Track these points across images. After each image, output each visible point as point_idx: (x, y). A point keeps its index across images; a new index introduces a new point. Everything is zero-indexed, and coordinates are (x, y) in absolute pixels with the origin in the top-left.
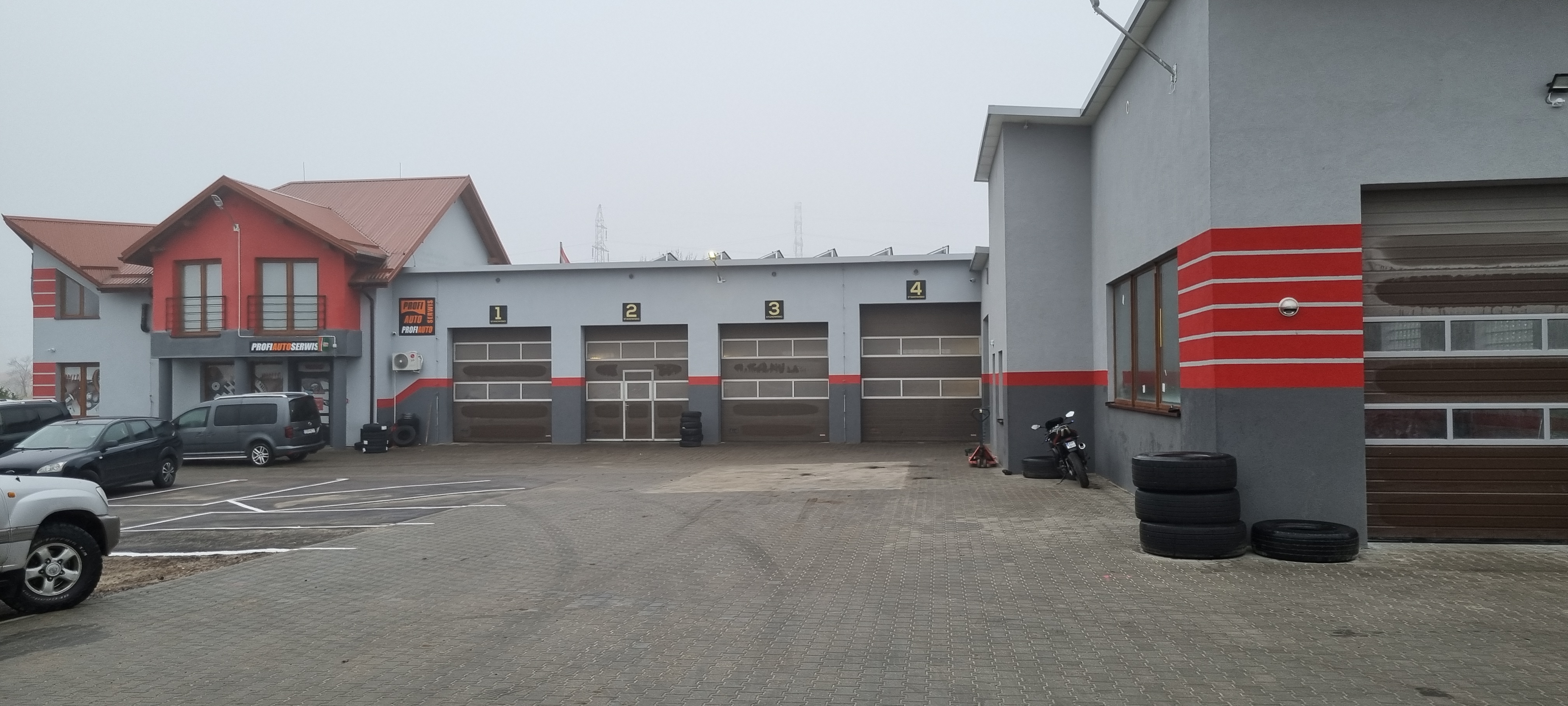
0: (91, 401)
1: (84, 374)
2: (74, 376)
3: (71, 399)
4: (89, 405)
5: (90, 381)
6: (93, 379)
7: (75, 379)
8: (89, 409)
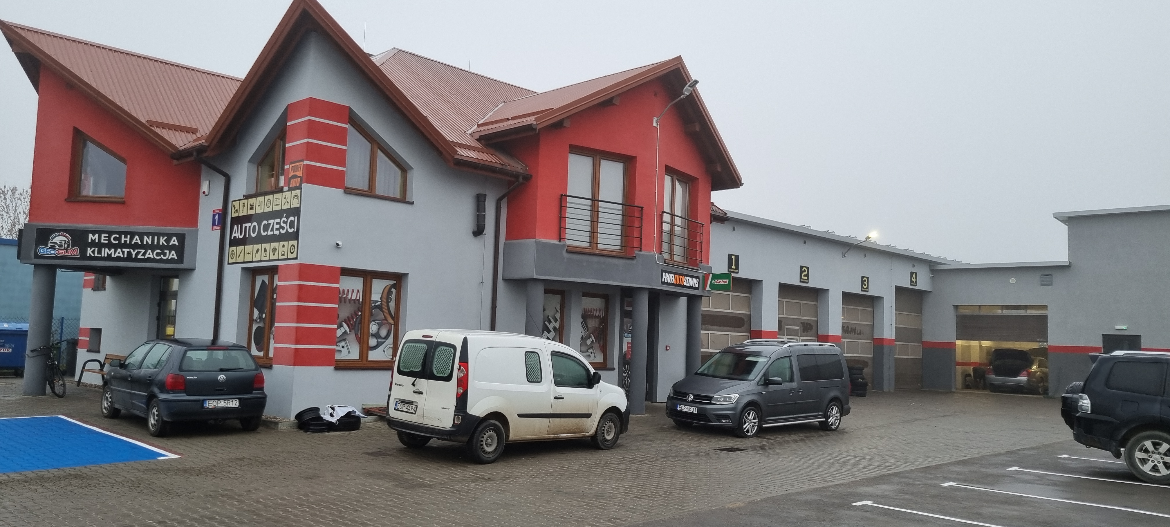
0: (377, 335)
1: (367, 290)
2: (353, 291)
3: (345, 332)
4: (373, 342)
5: (378, 301)
6: (381, 298)
7: (354, 298)
8: (374, 348)
